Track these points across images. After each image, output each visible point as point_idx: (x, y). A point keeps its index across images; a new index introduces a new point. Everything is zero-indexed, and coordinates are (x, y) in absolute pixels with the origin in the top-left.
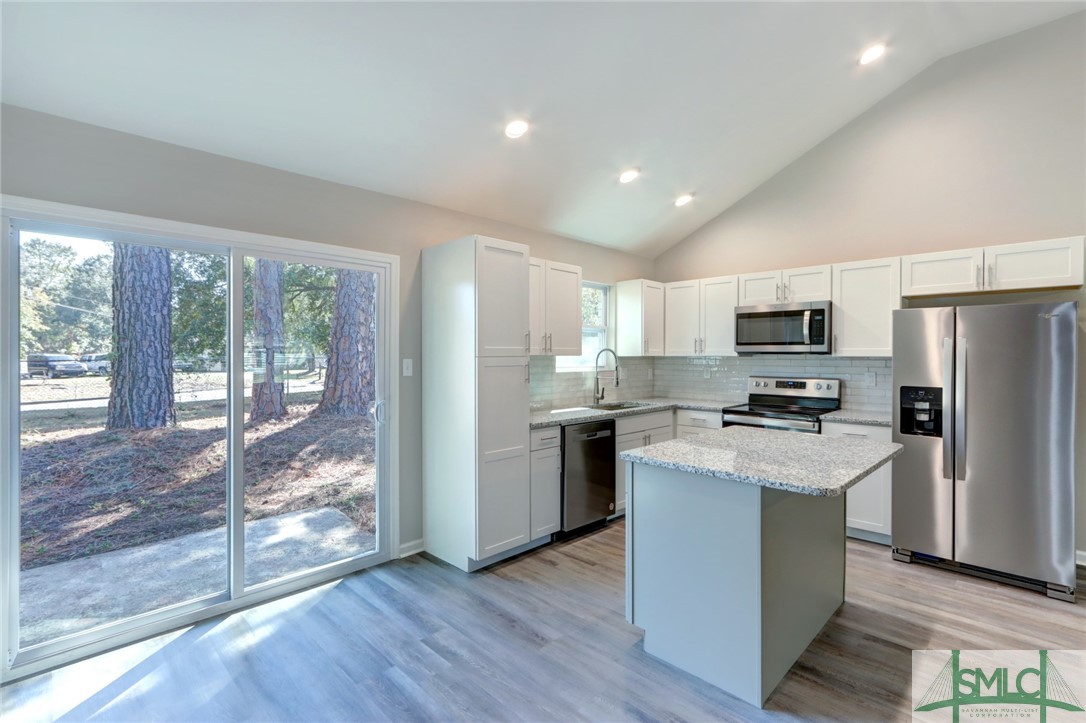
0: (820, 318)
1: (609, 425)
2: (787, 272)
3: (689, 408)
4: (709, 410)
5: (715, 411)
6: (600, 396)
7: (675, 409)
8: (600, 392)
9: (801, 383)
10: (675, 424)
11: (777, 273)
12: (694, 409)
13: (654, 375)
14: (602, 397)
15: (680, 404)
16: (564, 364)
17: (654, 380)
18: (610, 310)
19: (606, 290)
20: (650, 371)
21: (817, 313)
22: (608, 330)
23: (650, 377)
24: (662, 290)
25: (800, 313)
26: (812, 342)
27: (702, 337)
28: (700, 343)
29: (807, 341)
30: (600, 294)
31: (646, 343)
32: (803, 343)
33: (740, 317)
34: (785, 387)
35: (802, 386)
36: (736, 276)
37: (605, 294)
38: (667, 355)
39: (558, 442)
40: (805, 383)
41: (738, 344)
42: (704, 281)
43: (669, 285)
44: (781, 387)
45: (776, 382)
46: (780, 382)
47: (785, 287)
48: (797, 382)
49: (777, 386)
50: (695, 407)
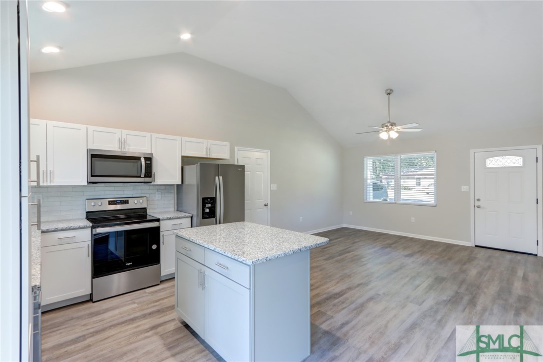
0: (149, 162)
2: (125, 132)
3: (56, 230)
4: (79, 228)
5: (85, 227)
9: (126, 201)
11: (118, 131)
12: (62, 230)
21: (147, 159)
25: (138, 159)
26: (145, 176)
27: (51, 169)
28: (49, 174)
29: (143, 175)
32: (140, 177)
33: (93, 157)
34: (115, 204)
35: (126, 202)
36: (85, 126)
40: (128, 200)
41: (92, 176)
44: (112, 204)
45: (109, 201)
46: (112, 201)
47: (124, 141)
48: (123, 200)
49: (109, 204)
50: (64, 228)
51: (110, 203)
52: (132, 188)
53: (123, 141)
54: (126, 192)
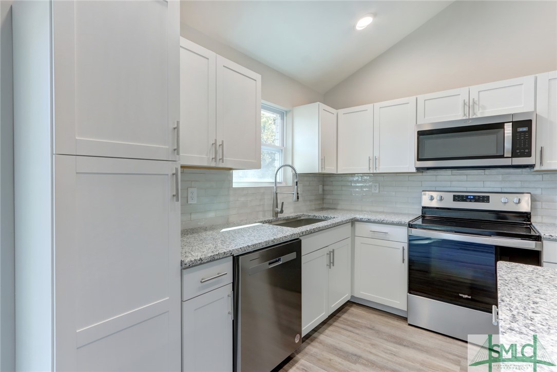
0: (525, 130)
1: (294, 246)
2: (474, 89)
3: (369, 221)
4: (392, 224)
5: (399, 224)
6: (279, 210)
7: (353, 222)
8: (280, 207)
9: (484, 197)
10: (353, 236)
11: (463, 91)
12: (374, 222)
13: (323, 190)
14: (282, 212)
15: (358, 216)
16: (242, 179)
17: (323, 194)
18: (287, 133)
19: (283, 114)
20: (321, 186)
21: (516, 125)
22: (286, 150)
23: (321, 191)
24: (335, 115)
25: (500, 126)
26: (514, 154)
27: (376, 154)
28: (374, 160)
29: (508, 153)
30: (278, 117)
31: (323, 161)
32: (502, 157)
33: (421, 134)
34: (465, 201)
35: (486, 199)
36: (414, 97)
37: (283, 118)
38: (339, 173)
39: (229, 278)
40: (489, 197)
41: (419, 160)
42: (377, 105)
43: (341, 111)
44: (459, 201)
45: (454, 196)
46: (459, 196)
47: (474, 103)
48: (479, 196)
49: (454, 200)
50: (377, 221)
51: (457, 198)
52: (500, 177)
53: (471, 103)
54: (488, 184)
